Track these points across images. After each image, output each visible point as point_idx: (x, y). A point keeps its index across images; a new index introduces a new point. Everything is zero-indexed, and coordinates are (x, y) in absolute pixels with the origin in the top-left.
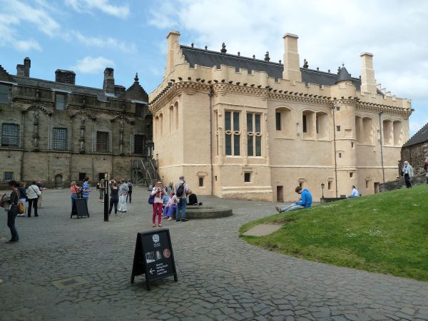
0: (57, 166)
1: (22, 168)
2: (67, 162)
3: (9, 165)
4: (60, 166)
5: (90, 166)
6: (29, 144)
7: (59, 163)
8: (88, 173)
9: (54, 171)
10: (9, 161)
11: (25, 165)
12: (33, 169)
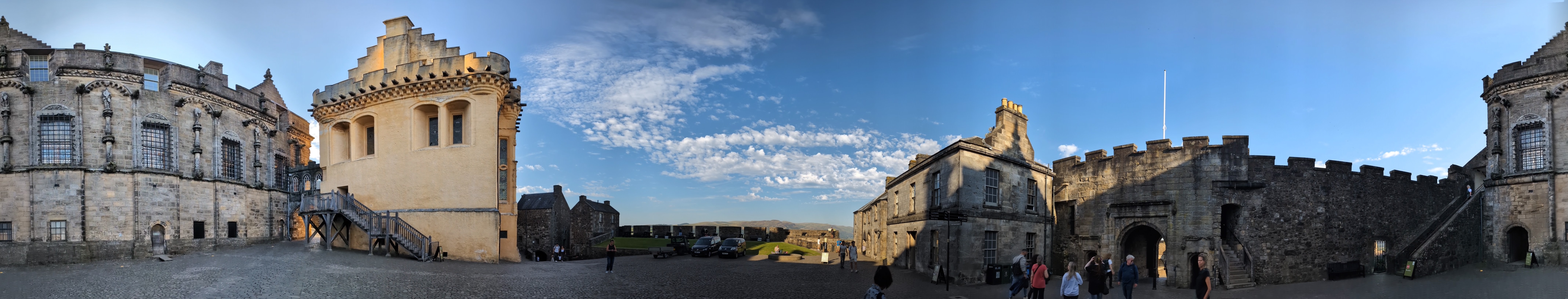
0: (153, 204)
1: (84, 209)
2: (172, 197)
3: (59, 203)
4: (160, 205)
5: (211, 206)
6: (95, 156)
7: (159, 199)
8: (208, 221)
9: (150, 218)
10: (57, 195)
11: (87, 203)
12: (107, 214)
